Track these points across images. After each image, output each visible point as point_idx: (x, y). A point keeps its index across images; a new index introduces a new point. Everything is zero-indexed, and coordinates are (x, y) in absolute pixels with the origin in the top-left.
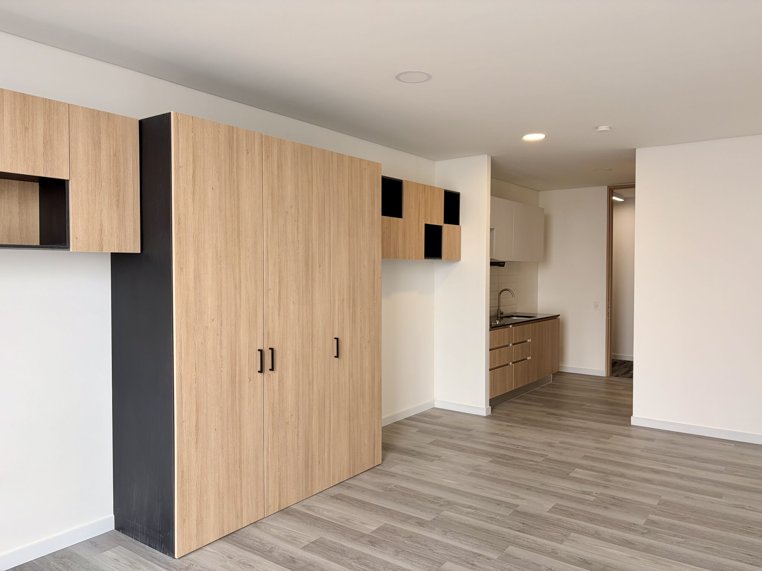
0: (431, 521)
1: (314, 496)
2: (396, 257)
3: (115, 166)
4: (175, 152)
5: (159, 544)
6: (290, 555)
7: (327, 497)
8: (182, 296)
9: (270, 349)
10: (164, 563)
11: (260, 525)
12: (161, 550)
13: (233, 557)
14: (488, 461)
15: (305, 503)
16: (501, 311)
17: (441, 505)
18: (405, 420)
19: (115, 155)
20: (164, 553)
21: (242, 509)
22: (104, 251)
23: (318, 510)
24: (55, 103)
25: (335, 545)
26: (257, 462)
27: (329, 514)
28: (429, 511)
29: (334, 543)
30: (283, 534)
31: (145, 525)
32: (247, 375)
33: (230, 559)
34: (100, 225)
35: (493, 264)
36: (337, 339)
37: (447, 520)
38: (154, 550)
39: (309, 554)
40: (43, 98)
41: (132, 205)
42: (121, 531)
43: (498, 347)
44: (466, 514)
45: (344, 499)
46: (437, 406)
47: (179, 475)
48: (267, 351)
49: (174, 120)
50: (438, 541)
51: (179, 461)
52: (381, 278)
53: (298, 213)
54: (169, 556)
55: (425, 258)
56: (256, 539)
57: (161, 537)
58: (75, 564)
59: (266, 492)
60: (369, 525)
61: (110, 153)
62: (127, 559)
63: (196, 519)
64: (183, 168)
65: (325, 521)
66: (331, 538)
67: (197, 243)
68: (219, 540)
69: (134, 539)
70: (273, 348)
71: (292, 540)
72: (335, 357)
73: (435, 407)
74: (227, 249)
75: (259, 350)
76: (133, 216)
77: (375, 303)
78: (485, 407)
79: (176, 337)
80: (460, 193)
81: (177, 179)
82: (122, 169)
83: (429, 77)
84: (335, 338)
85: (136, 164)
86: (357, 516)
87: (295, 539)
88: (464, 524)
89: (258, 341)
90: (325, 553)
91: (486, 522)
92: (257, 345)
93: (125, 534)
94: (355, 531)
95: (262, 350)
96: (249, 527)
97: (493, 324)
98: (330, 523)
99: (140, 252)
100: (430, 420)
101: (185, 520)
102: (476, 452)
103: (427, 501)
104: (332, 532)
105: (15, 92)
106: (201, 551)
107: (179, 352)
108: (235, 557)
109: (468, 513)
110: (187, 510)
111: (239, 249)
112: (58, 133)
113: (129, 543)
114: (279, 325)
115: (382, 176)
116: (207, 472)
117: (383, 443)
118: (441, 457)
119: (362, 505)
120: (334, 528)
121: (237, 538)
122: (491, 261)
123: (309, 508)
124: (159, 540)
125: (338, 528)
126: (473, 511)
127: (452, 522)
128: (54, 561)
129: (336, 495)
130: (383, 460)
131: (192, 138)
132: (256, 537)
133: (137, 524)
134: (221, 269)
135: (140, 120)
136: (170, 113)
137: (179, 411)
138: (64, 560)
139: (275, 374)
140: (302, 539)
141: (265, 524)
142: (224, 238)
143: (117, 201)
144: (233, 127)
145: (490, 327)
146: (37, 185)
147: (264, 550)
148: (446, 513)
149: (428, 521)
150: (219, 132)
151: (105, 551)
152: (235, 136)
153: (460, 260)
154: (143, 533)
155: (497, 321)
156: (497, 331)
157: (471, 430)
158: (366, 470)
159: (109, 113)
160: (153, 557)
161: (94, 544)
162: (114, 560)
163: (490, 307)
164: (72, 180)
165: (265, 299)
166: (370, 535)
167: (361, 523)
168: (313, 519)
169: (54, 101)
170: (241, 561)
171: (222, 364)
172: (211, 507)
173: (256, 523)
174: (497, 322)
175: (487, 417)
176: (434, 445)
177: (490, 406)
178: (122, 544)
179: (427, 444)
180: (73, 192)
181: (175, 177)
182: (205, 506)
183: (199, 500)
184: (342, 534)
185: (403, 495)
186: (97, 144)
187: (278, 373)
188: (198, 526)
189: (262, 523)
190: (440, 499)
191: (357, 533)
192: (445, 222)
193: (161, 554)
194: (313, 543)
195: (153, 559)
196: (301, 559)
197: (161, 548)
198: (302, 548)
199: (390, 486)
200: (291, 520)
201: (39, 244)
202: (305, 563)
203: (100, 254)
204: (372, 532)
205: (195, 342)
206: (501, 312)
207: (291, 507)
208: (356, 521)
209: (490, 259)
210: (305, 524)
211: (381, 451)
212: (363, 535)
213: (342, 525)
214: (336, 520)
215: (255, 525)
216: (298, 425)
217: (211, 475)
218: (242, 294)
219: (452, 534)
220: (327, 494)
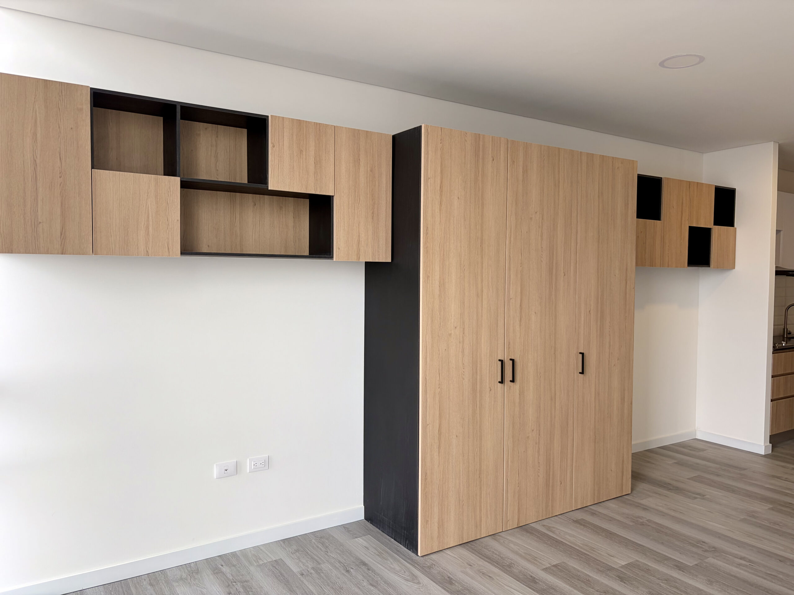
0: (692, 566)
1: (554, 517)
2: (652, 264)
3: (371, 181)
4: (424, 164)
5: (404, 540)
6: (531, 574)
7: (569, 521)
8: (428, 304)
9: (511, 359)
10: (409, 559)
11: (499, 538)
12: (405, 545)
13: (473, 565)
14: (767, 508)
15: (545, 522)
16: (788, 330)
17: (706, 551)
18: (658, 449)
19: (371, 171)
20: (408, 549)
21: (481, 519)
22: (361, 260)
23: (559, 533)
24: (324, 126)
25: (579, 574)
26: (496, 474)
27: (572, 539)
28: (690, 555)
29: (578, 571)
30: (523, 551)
31: (391, 520)
32: (488, 385)
33: (470, 567)
34: (357, 236)
35: (779, 273)
36: (583, 354)
37: (713, 569)
38: (399, 545)
39: (551, 577)
40: (315, 122)
41: (385, 217)
42: (370, 521)
43: (783, 374)
44: (738, 566)
45: (587, 525)
46: (699, 436)
47: (423, 476)
48: (507, 361)
49: (425, 133)
50: (702, 590)
51: (423, 463)
52: (634, 288)
53: (543, 219)
54: (412, 552)
55: (688, 266)
56: (495, 552)
57: (405, 533)
58: (332, 545)
59: (505, 505)
60: (617, 558)
61: (368, 169)
62: (375, 549)
63: (438, 522)
64: (431, 179)
65: (567, 546)
66: (574, 564)
67: (442, 252)
68: (458, 547)
69: (381, 531)
70: (514, 360)
71: (533, 560)
72: (580, 373)
73: (697, 438)
74: (470, 258)
75: (500, 360)
76: (386, 227)
77: (626, 317)
78: (763, 445)
79: (422, 342)
80: (735, 189)
81: (426, 190)
82: (377, 183)
83: (702, 59)
84: (580, 353)
85: (389, 177)
86: (603, 547)
87: (535, 558)
88: (735, 577)
89: (498, 351)
90: (568, 580)
91: (765, 579)
92: (497, 355)
93: (373, 525)
94: (601, 562)
95: (503, 360)
96: (487, 538)
97: (777, 346)
98: (572, 548)
99: (391, 261)
100: (690, 451)
101: (427, 521)
102: (750, 495)
103: (688, 543)
104: (575, 558)
105: (293, 119)
106: (441, 552)
107: (425, 357)
108: (475, 565)
109: (740, 565)
110: (430, 511)
111: (482, 258)
112: (326, 153)
113: (376, 534)
114: (520, 336)
115: (638, 174)
116: (448, 477)
117: (632, 472)
118: (705, 496)
119: (610, 535)
120: (578, 555)
121: (476, 547)
122: (776, 270)
123: (549, 529)
124: (404, 536)
125: (582, 556)
126: (748, 564)
127: (720, 572)
128: (314, 539)
129: (579, 520)
130: (632, 490)
131: (441, 150)
132: (495, 549)
133: (384, 517)
134: (464, 277)
135: (394, 135)
136: (421, 126)
137: (423, 415)
138: (322, 540)
139: (516, 386)
140: (542, 560)
141: (504, 538)
142: (468, 247)
143: (372, 213)
144: (479, 134)
145: (773, 349)
146: (307, 201)
147: (504, 564)
148: (711, 560)
149: (690, 566)
150: (466, 141)
151: (356, 538)
152: (481, 143)
153: (734, 268)
154: (390, 527)
155: (783, 342)
156: (783, 355)
157: (745, 469)
158: (612, 498)
159: (367, 132)
160: (398, 551)
161: (347, 530)
162: (365, 548)
163: (774, 325)
164: (336, 196)
165: (507, 308)
166: (618, 570)
167: (608, 554)
168: (554, 542)
169: (323, 124)
170: (481, 571)
171: (464, 372)
172: (452, 512)
173: (494, 535)
174: (782, 344)
175: (765, 456)
176: (696, 482)
177: (770, 443)
178: (371, 534)
179: (688, 479)
180: (337, 208)
181: (424, 189)
182: (446, 510)
183: (440, 503)
184: (586, 563)
185: (658, 532)
186: (357, 161)
187: (518, 386)
188: (439, 528)
189: (499, 536)
190: (704, 544)
191: (604, 564)
192: (716, 223)
193: (406, 549)
194: (554, 566)
195: (398, 552)
196: (542, 581)
197: (406, 544)
198: (543, 569)
199: (641, 519)
200: (530, 538)
201: (308, 254)
202: (546, 586)
203: (358, 263)
204: (620, 567)
205: (439, 348)
206: (788, 332)
207: (530, 525)
208: (602, 552)
209: (776, 267)
210: (545, 545)
211: (630, 480)
212: (611, 569)
213: (587, 553)
214: (579, 546)
215: (493, 537)
216: (539, 441)
217: (452, 481)
218: (484, 303)
219: (720, 585)
220: (568, 517)
